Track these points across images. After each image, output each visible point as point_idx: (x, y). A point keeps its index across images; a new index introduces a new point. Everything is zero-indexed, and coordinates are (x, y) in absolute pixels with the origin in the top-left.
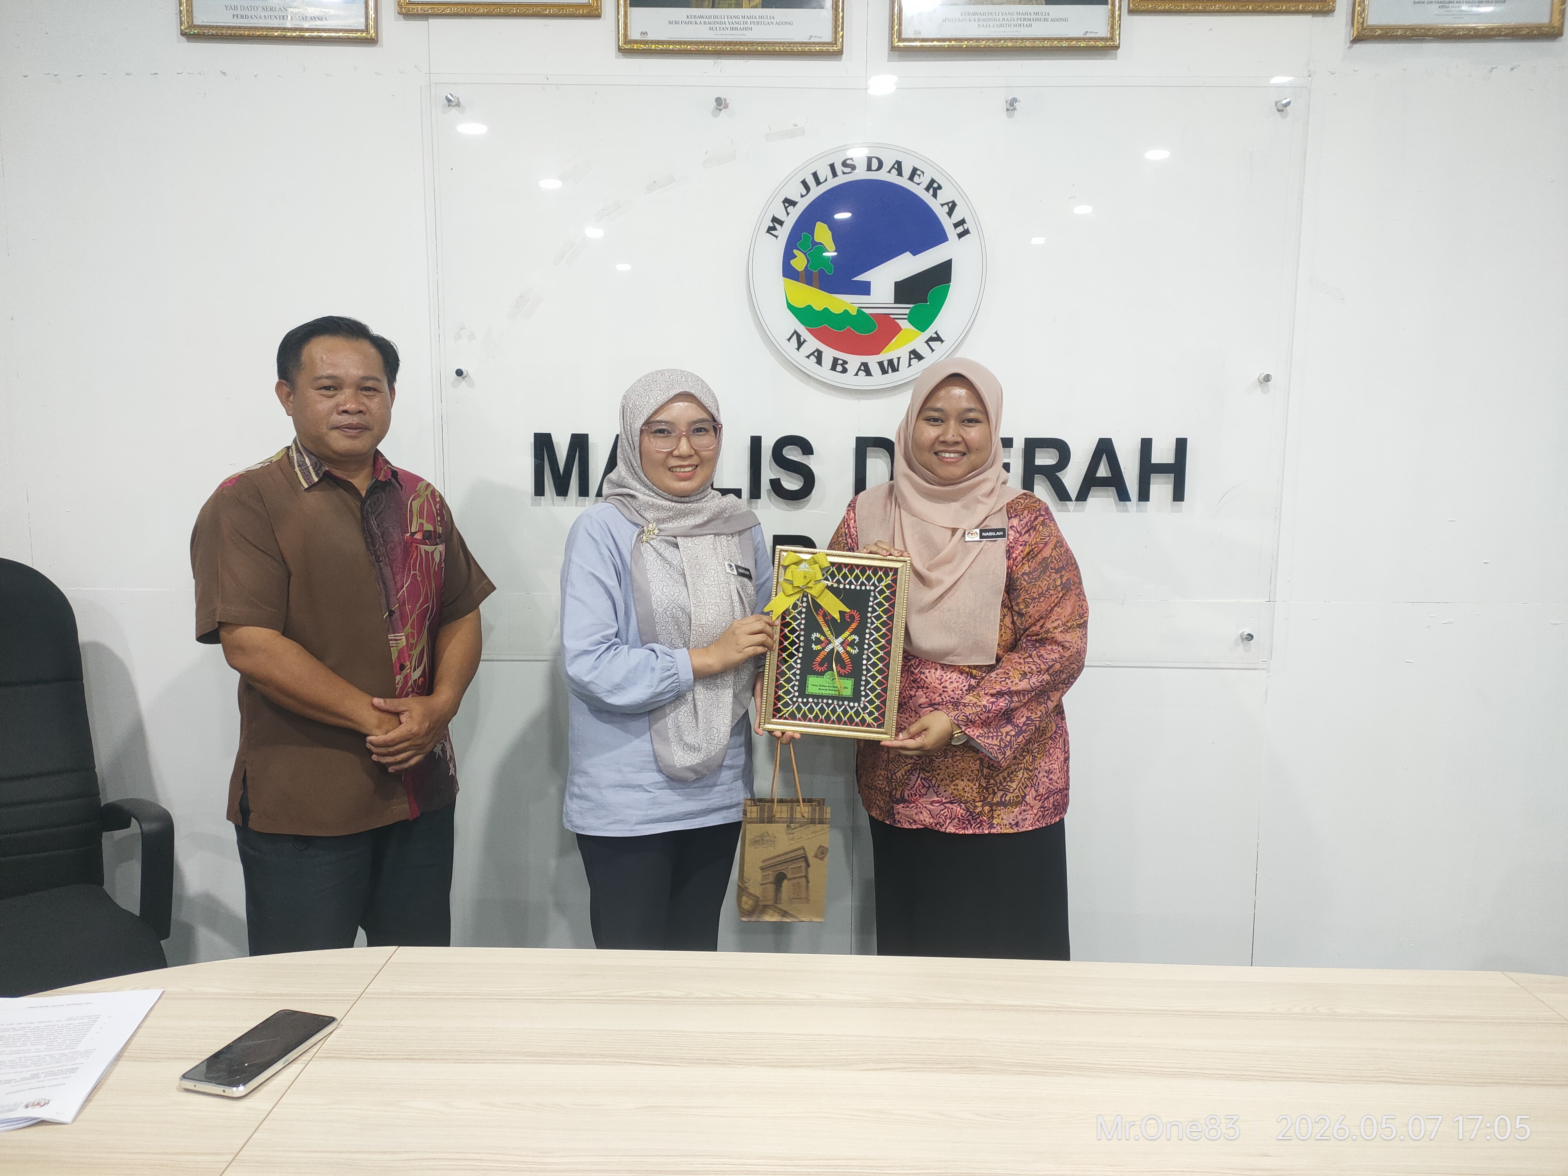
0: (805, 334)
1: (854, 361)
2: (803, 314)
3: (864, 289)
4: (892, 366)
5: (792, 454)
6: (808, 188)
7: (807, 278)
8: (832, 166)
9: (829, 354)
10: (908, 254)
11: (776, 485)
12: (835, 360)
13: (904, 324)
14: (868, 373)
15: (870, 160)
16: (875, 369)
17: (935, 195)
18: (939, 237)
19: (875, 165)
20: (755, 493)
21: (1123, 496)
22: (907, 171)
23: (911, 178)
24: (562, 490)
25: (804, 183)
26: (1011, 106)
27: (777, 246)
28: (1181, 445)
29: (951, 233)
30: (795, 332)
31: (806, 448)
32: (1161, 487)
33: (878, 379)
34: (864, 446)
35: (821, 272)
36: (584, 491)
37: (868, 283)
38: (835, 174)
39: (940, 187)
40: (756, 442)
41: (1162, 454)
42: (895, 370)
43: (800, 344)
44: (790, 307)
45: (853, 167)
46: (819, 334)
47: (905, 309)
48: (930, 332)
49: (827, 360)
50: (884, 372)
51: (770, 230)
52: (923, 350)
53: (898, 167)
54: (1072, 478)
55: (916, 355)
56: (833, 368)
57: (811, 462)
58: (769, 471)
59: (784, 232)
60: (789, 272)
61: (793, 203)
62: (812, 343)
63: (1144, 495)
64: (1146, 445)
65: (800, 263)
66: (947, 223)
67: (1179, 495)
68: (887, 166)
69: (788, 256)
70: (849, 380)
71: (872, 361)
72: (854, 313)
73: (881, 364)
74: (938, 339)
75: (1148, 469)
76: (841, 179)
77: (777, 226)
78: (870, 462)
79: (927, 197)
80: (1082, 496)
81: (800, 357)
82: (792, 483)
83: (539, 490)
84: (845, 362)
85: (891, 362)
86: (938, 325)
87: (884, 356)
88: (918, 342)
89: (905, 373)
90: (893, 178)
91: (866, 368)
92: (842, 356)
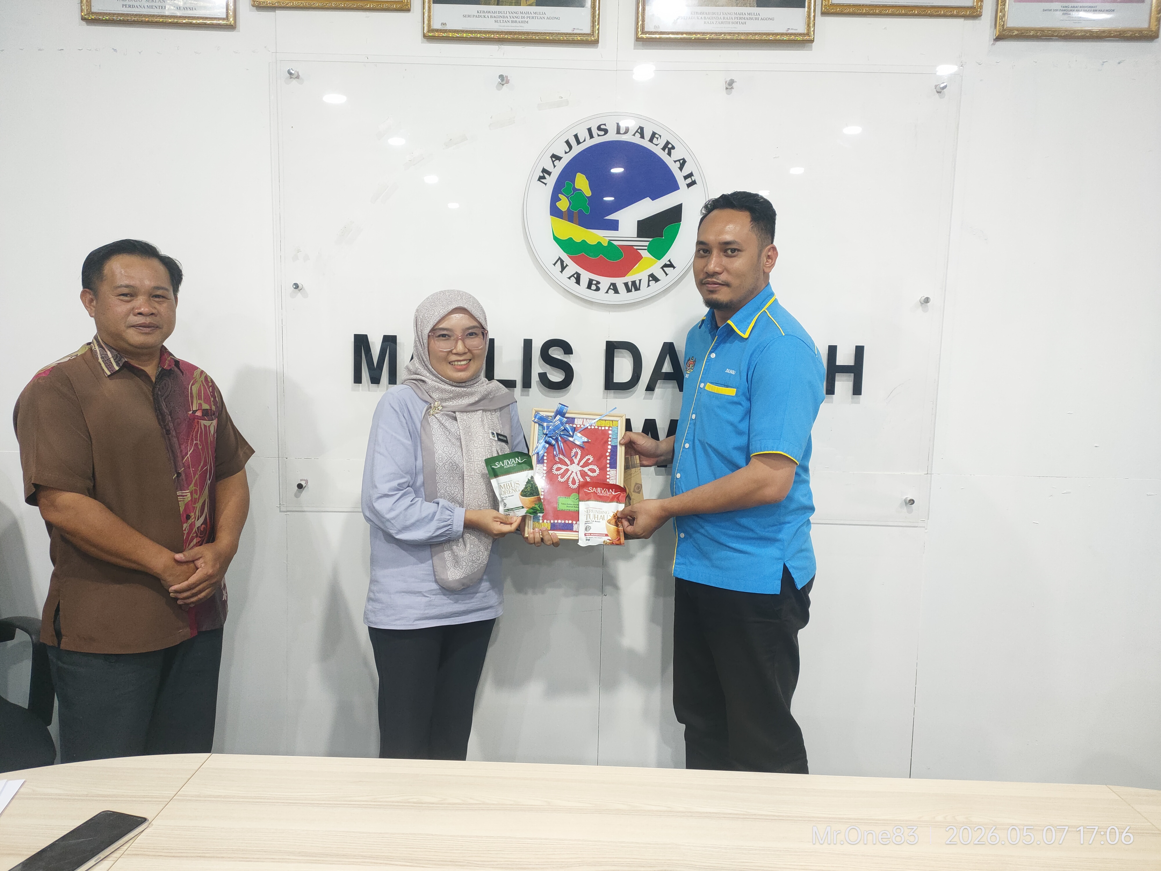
0: (567, 260)
1: (605, 282)
2: (566, 245)
3: (614, 226)
4: (634, 286)
5: (556, 353)
6: (570, 147)
7: (569, 216)
8: (590, 130)
9: (586, 276)
10: (648, 199)
11: (543, 377)
12: (591, 281)
13: (645, 254)
14: (616, 291)
15: (619, 127)
16: (621, 288)
17: (669, 154)
18: (672, 186)
19: (623, 129)
20: (527, 384)
22: (648, 135)
23: (651, 140)
24: (375, 380)
25: (568, 142)
26: (730, 85)
27: (546, 191)
28: (859, 351)
29: (682, 183)
30: (560, 258)
31: (567, 349)
32: (844, 384)
33: (623, 296)
34: (612, 348)
35: (580, 212)
36: (393, 380)
37: (617, 222)
38: (591, 136)
39: (673, 148)
40: (528, 344)
41: (844, 358)
42: (637, 289)
43: (563, 268)
44: (556, 239)
45: (606, 131)
46: (577, 260)
47: (645, 242)
48: (664, 260)
49: (584, 281)
50: (629, 290)
51: (541, 178)
52: (659, 274)
53: (641, 131)
55: (653, 278)
56: (589, 287)
57: (571, 360)
58: (538, 367)
59: (551, 181)
60: (555, 212)
61: (559, 158)
62: (573, 268)
63: (830, 390)
64: (832, 350)
65: (563, 204)
66: (679, 176)
67: (857, 389)
68: (632, 131)
69: (555, 199)
70: (601, 296)
71: (620, 282)
72: (605, 244)
73: (626, 284)
74: (671, 265)
75: (833, 369)
76: (597, 140)
77: (546, 175)
78: (617, 361)
79: (663, 155)
81: (563, 278)
82: (556, 376)
83: (358, 379)
84: (598, 283)
85: (634, 283)
86: (671, 255)
87: (629, 278)
88: (655, 267)
89: (645, 291)
90: (637, 140)
91: (614, 288)
92: (596, 277)
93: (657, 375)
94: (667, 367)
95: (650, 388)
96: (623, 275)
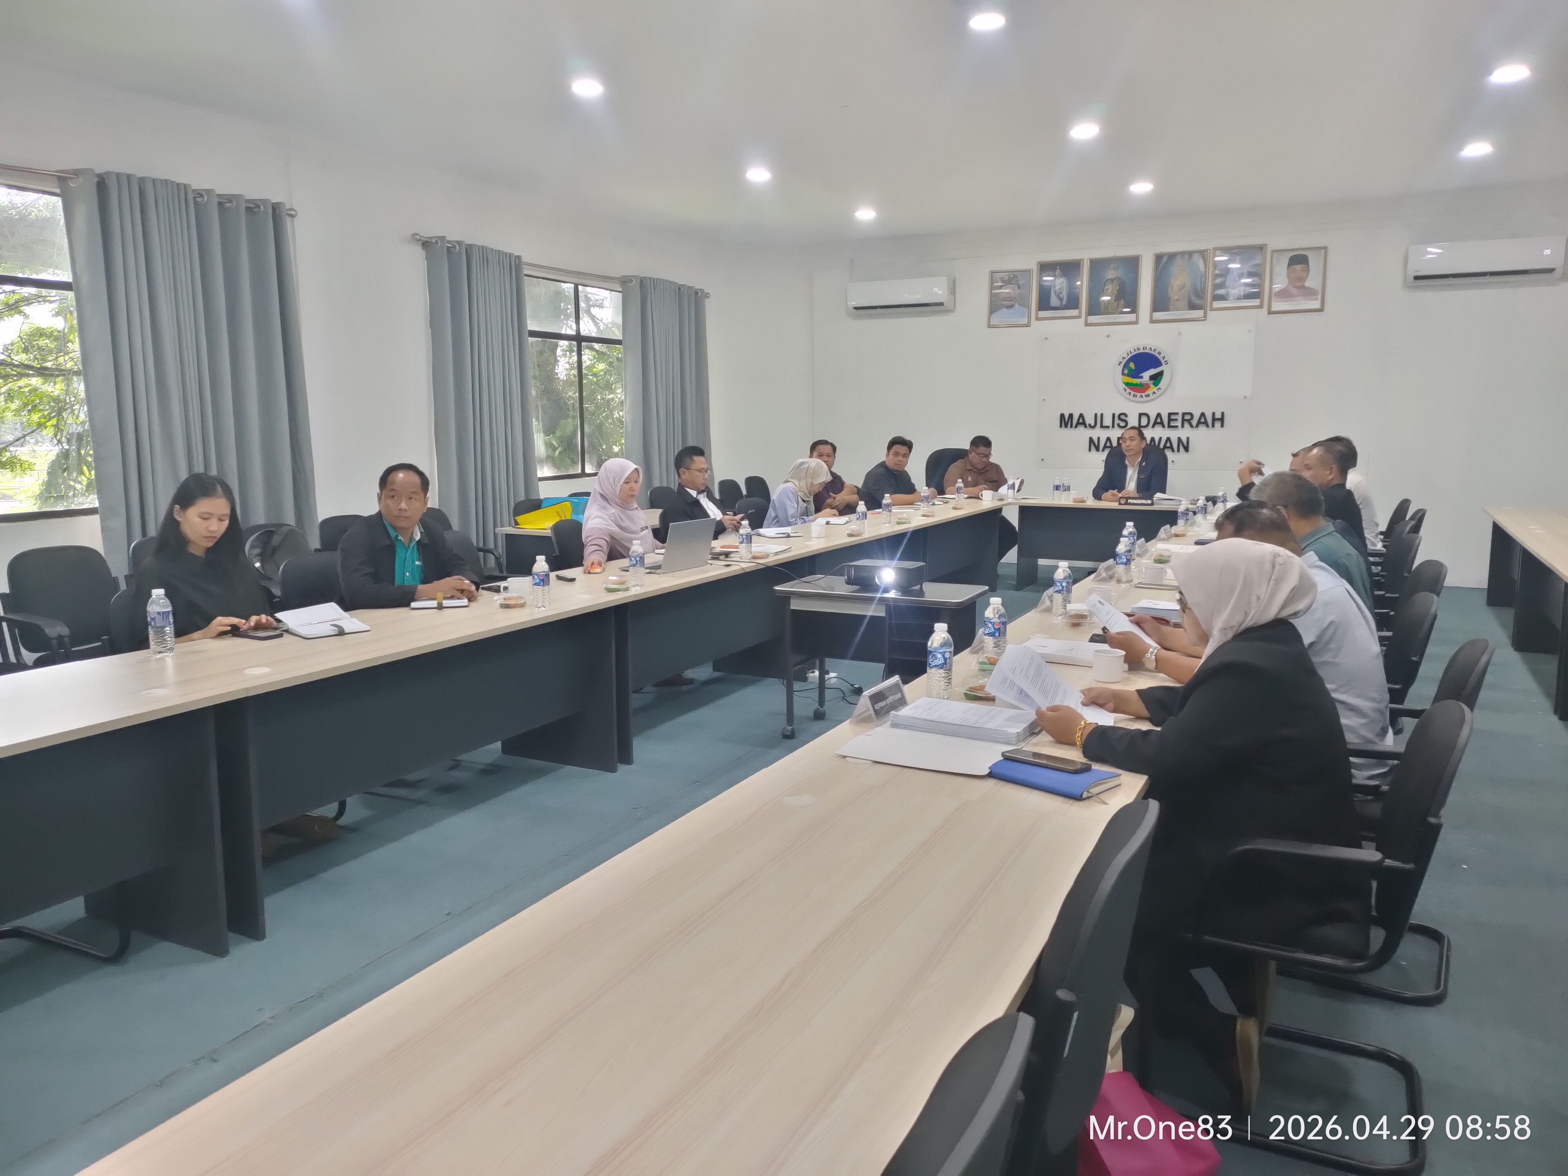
0: (1127, 388)
1: (1139, 395)
2: (1127, 384)
3: (1142, 377)
4: (1148, 396)
5: (1123, 417)
6: (1128, 355)
7: (1128, 375)
9: (1132, 393)
10: (1153, 369)
11: (1118, 425)
12: (1134, 395)
13: (1152, 386)
14: (1142, 398)
15: (1144, 348)
16: (1144, 396)
17: (1160, 355)
18: (1160, 364)
19: (1145, 348)
20: (1113, 426)
21: (1208, 426)
22: (1153, 350)
23: (1154, 351)
24: (1066, 426)
25: (1128, 353)
26: (1179, 333)
27: (1120, 368)
28: (1223, 414)
29: (1163, 363)
30: (1124, 388)
31: (1126, 415)
32: (1218, 424)
33: (1145, 399)
34: (1141, 415)
35: (1131, 374)
36: (1071, 426)
38: (1135, 351)
39: (1161, 353)
40: (1114, 415)
41: (1218, 416)
42: (1149, 396)
43: (1125, 391)
44: (1123, 382)
45: (1140, 349)
46: (1130, 388)
47: (1152, 382)
48: (1158, 387)
49: (1132, 395)
50: (1146, 397)
51: (1119, 364)
52: (1156, 391)
53: (1151, 349)
54: (1194, 422)
55: (1154, 393)
58: (1117, 421)
59: (1122, 365)
60: (1123, 374)
61: (1125, 358)
62: (1128, 390)
63: (1213, 426)
64: (1214, 414)
65: (1126, 372)
66: (1163, 361)
67: (1222, 426)
68: (1148, 349)
69: (1123, 370)
70: (1137, 399)
71: (1143, 394)
72: (1139, 383)
73: (1145, 395)
74: (1160, 389)
75: (1214, 420)
76: (1137, 352)
79: (1158, 356)
80: (1197, 426)
81: (1126, 394)
82: (1123, 424)
83: (1061, 426)
84: (1137, 395)
85: (1148, 395)
86: (1160, 385)
87: (1146, 393)
88: (1154, 389)
89: (1152, 397)
90: (1149, 351)
91: (1142, 396)
92: (1136, 393)
93: (1155, 423)
94: (1159, 420)
95: (1153, 426)
96: (1145, 392)
